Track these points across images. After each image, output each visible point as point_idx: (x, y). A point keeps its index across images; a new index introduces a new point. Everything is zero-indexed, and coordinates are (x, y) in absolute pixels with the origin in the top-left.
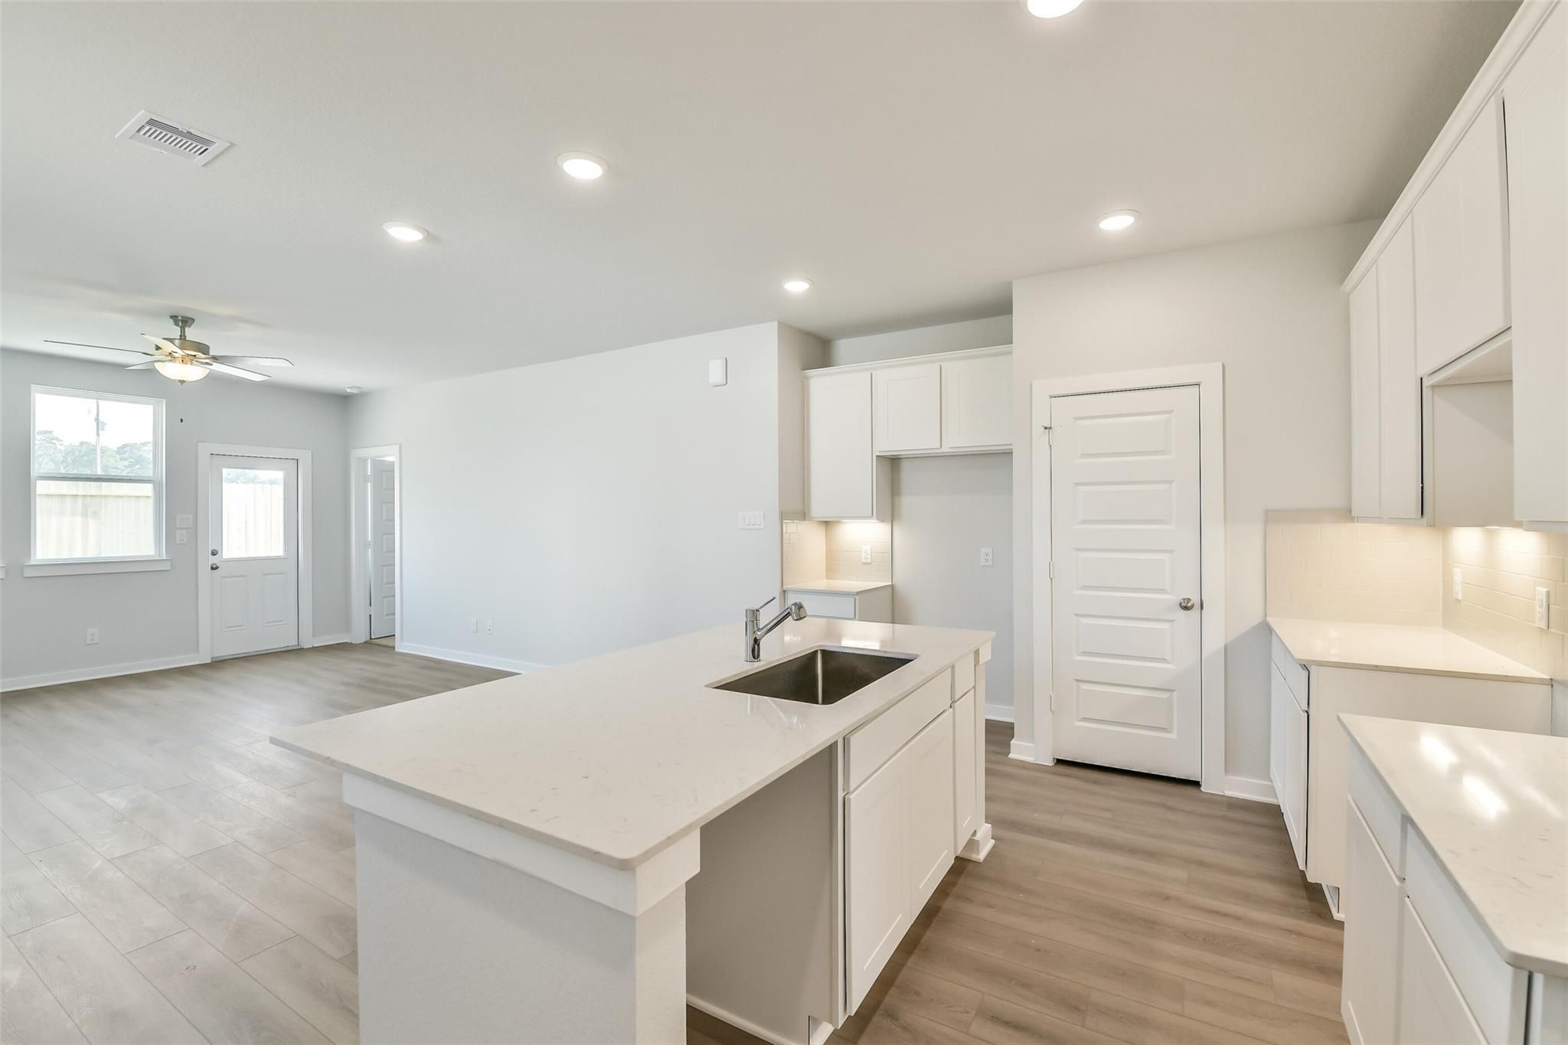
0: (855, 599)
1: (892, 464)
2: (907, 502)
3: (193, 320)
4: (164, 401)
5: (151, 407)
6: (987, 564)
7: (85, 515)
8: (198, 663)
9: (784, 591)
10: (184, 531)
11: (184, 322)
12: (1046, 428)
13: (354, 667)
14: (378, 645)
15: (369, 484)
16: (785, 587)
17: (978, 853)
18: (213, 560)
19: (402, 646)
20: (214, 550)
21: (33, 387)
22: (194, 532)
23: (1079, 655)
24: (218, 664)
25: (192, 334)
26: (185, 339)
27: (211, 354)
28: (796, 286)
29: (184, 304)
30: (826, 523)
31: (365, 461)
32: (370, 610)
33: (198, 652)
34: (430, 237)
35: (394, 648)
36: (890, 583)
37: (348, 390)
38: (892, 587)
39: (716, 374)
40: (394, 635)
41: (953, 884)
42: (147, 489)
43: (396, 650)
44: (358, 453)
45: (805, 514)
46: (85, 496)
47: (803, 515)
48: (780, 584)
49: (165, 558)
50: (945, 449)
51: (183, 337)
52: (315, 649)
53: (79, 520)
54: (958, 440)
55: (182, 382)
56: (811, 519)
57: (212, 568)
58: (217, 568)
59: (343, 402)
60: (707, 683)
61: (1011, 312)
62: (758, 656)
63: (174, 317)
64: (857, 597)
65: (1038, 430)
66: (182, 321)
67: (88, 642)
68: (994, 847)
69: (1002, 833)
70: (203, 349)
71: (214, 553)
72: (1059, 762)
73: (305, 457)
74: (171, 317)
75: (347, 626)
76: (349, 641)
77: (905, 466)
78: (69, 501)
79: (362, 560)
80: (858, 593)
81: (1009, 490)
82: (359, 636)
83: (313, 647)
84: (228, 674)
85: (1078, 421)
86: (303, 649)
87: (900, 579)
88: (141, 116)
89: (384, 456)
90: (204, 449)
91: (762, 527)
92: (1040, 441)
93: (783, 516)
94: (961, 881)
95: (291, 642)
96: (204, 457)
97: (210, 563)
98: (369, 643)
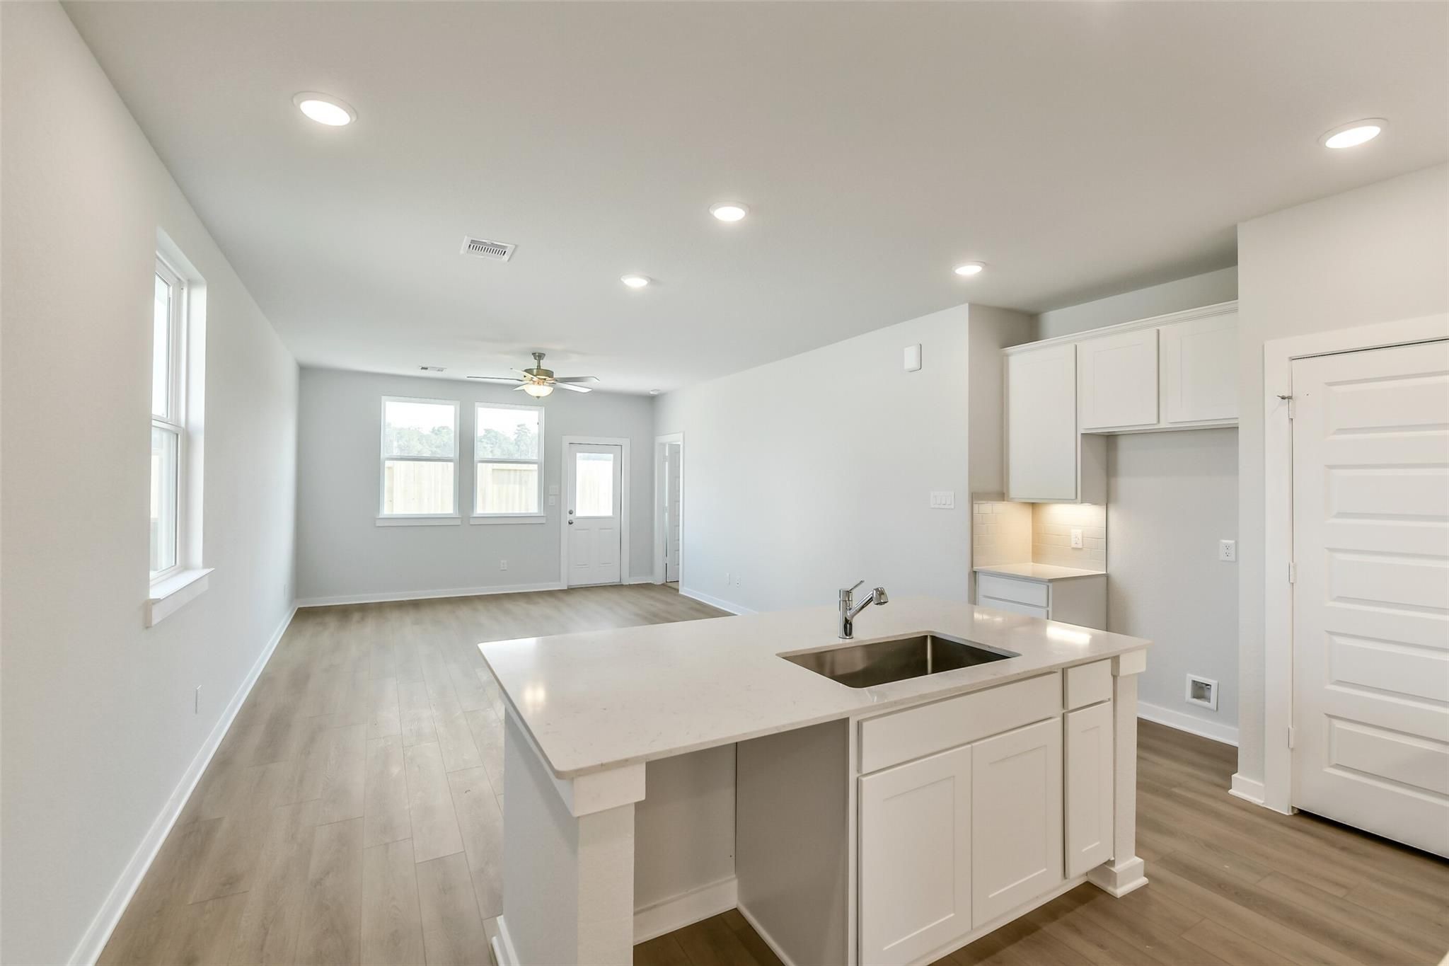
0: (1048, 586)
1: (1109, 440)
2: (1125, 484)
3: (544, 355)
4: (543, 408)
5: (537, 412)
6: (1227, 558)
8: (558, 589)
9: (975, 572)
10: (553, 497)
11: (539, 356)
12: (1283, 398)
13: (648, 602)
14: (670, 587)
15: (667, 463)
16: (975, 568)
17: (1115, 886)
18: (570, 517)
19: (684, 590)
20: (571, 510)
21: (477, 404)
22: (559, 496)
23: (1334, 684)
24: (571, 590)
25: (545, 364)
26: (540, 369)
27: (554, 377)
28: (969, 271)
29: (540, 346)
30: (1033, 505)
31: (664, 445)
32: (665, 560)
33: (560, 580)
34: (652, 281)
35: (678, 590)
36: (1105, 572)
37: (652, 393)
38: (1107, 577)
39: (910, 359)
40: (678, 581)
41: (1069, 910)
42: (535, 467)
43: (680, 593)
44: (660, 439)
45: (1004, 494)
47: (1002, 495)
48: (970, 566)
49: (543, 515)
50: (1164, 425)
51: (539, 366)
52: (631, 587)
54: (1178, 414)
55: (538, 397)
56: (1010, 500)
57: (569, 523)
58: (572, 523)
59: (651, 402)
60: (778, 652)
61: (1236, 263)
62: (850, 634)
63: (534, 354)
64: (1051, 585)
65: (1271, 402)
66: (538, 356)
67: (502, 569)
68: (1146, 886)
69: (1163, 873)
70: (549, 374)
71: (571, 513)
72: (1302, 813)
73: (625, 442)
74: (533, 354)
75: (651, 572)
76: (651, 583)
77: (1123, 444)
79: (662, 520)
80: (1051, 581)
81: (1235, 471)
82: (658, 579)
83: (630, 585)
84: (573, 599)
85: (1335, 388)
86: (623, 585)
87: (1113, 570)
88: (466, 241)
89: (674, 441)
90: (566, 440)
91: (953, 507)
92: (1276, 413)
93: (976, 496)
94: (1081, 910)
95: (616, 580)
96: (565, 445)
97: (568, 520)
98: (663, 585)
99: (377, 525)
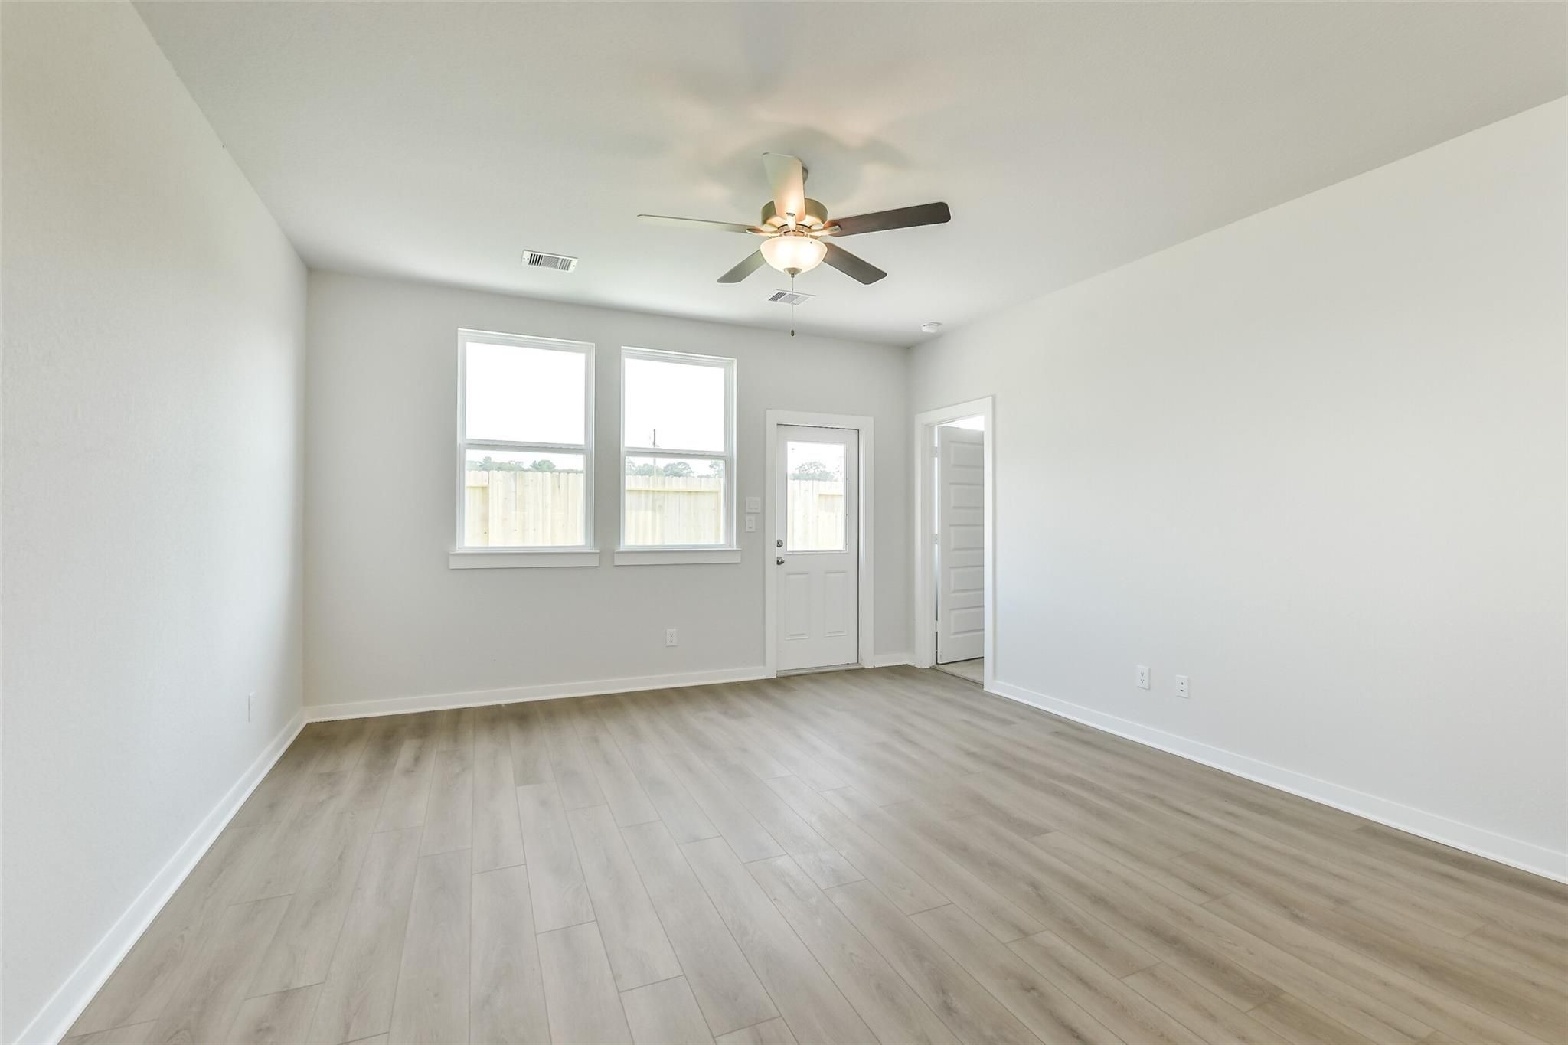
4: (735, 360)
5: (723, 370)
7: (654, 510)
8: (764, 677)
10: (753, 517)
14: (954, 676)
15: (938, 457)
18: (779, 552)
19: (995, 686)
20: (781, 541)
22: (761, 515)
24: (783, 682)
31: (931, 427)
32: (936, 626)
33: (764, 663)
35: (981, 685)
37: (925, 330)
43: (987, 690)
44: (922, 419)
46: (653, 491)
49: (735, 549)
52: (877, 671)
53: (650, 513)
55: (793, 272)
57: (778, 563)
58: (782, 563)
59: (908, 352)
67: (669, 644)
71: (779, 545)
73: (866, 424)
75: (909, 644)
76: (912, 664)
78: (643, 495)
79: (929, 560)
82: (922, 658)
83: (875, 668)
84: (803, 700)
86: (864, 669)
89: (953, 420)
90: (773, 417)
95: (852, 660)
96: (771, 427)
97: (777, 556)
98: (932, 668)
99: (451, 568)
